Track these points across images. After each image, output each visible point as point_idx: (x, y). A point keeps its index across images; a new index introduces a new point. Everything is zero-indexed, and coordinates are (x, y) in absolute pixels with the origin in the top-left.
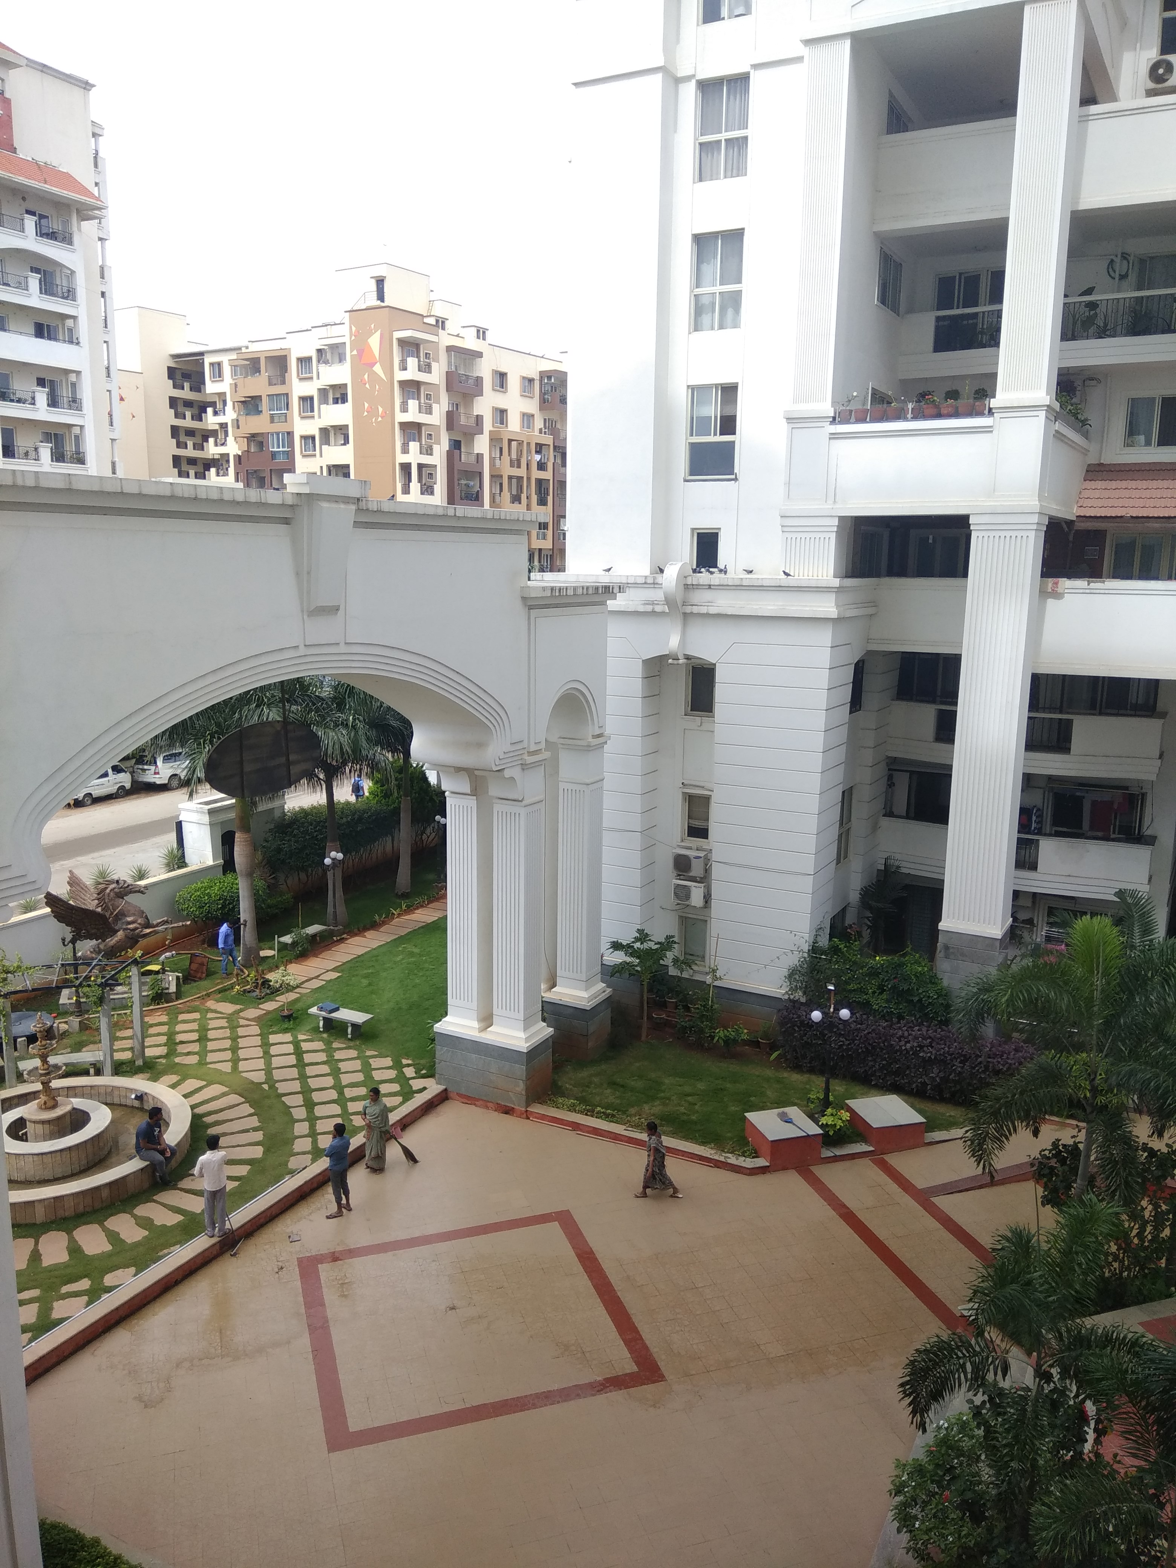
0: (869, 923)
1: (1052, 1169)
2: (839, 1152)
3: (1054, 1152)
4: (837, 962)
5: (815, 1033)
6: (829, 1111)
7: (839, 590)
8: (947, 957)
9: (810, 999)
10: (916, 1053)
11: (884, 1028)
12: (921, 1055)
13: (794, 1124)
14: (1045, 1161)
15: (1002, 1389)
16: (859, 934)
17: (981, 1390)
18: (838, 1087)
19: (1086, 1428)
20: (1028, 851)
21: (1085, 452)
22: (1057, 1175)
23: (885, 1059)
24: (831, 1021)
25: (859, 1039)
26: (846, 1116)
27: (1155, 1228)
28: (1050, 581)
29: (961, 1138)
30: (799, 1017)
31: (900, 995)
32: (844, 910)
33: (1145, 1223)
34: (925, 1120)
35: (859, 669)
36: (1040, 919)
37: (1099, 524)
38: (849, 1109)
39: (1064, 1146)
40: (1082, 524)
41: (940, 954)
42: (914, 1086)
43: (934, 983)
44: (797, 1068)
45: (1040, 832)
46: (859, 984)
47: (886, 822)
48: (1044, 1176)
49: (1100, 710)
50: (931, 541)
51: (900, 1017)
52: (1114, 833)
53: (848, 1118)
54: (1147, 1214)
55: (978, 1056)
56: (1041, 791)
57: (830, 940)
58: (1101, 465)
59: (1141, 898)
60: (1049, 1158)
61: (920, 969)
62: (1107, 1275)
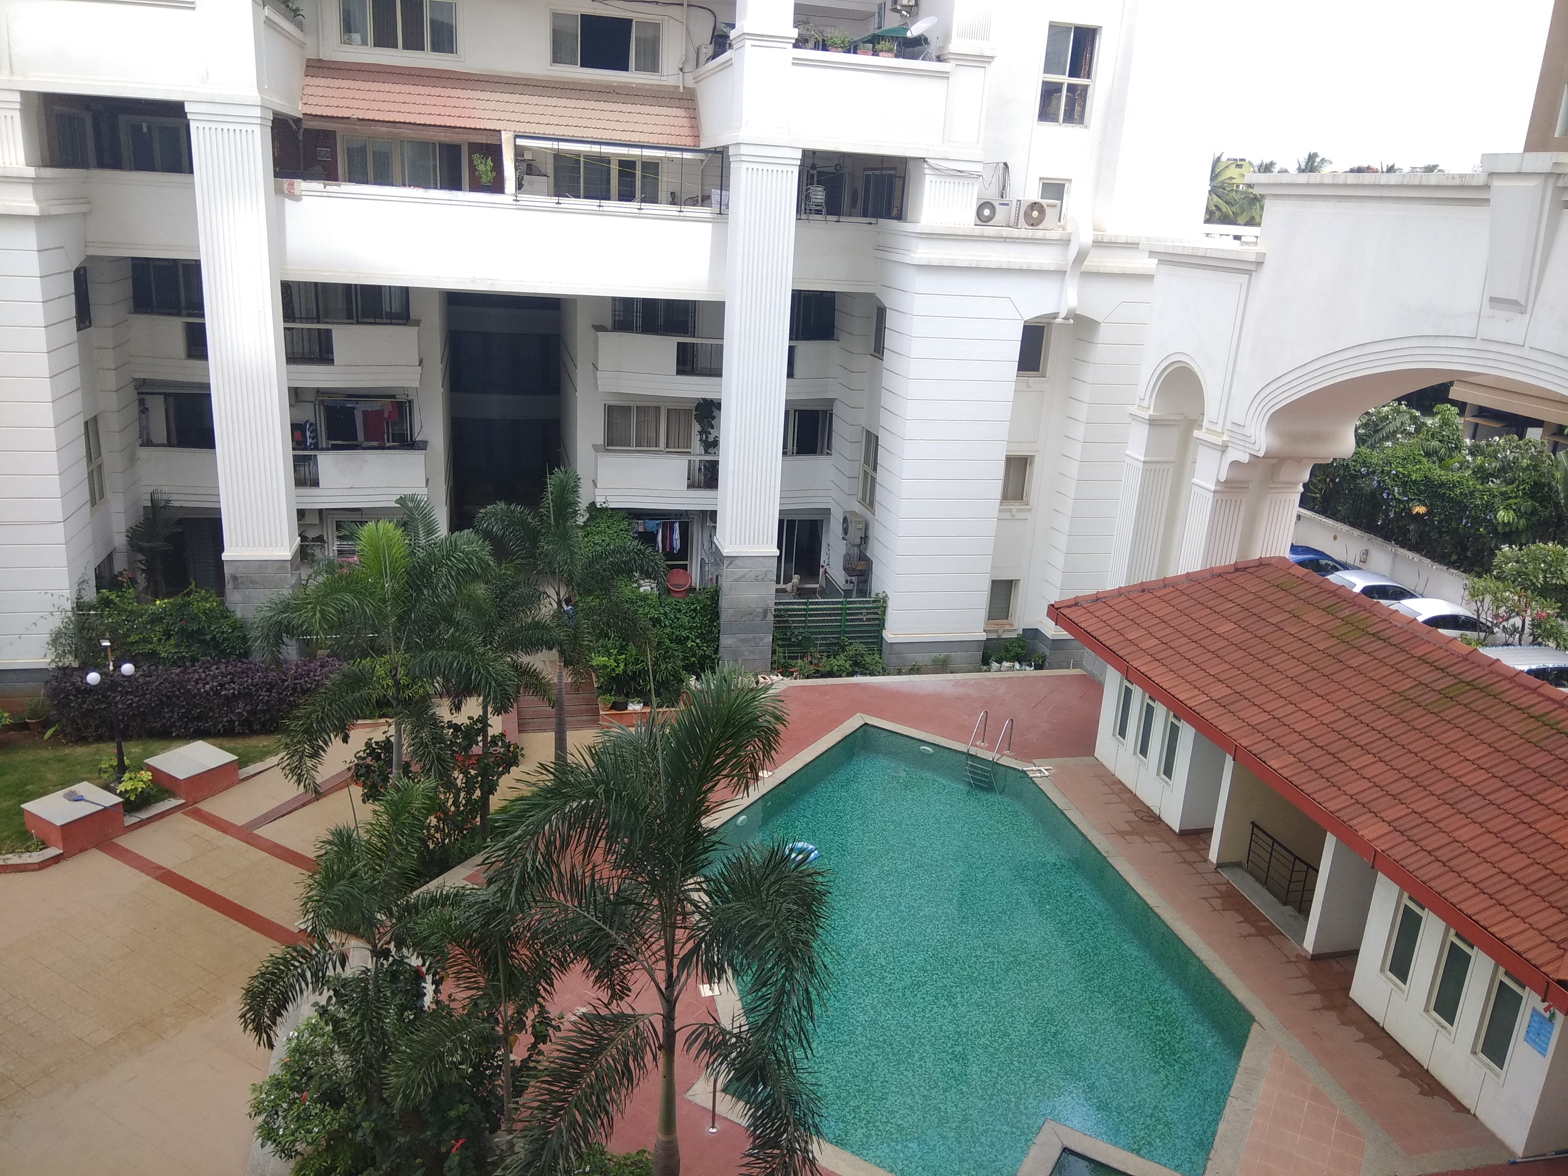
0: (143, 567)
1: (368, 767)
2: (144, 815)
3: (368, 751)
4: (110, 615)
5: (96, 697)
6: (127, 775)
7: (36, 182)
8: (236, 587)
9: (83, 662)
10: (217, 693)
11: (177, 675)
12: (223, 693)
13: (86, 801)
14: (361, 762)
15: (345, 979)
16: (133, 582)
17: (326, 987)
18: (133, 749)
19: (423, 984)
20: (307, 468)
21: (302, 45)
22: (374, 772)
23: (183, 707)
24: (111, 683)
25: (151, 693)
26: (147, 775)
27: (468, 793)
28: (286, 182)
29: (278, 765)
30: (73, 684)
31: (189, 636)
32: (110, 558)
33: (459, 790)
34: (236, 758)
35: (81, 278)
36: (330, 534)
37: (330, 124)
38: (150, 768)
39: (377, 743)
40: (310, 123)
41: (229, 586)
42: (220, 726)
43: (226, 617)
44: (81, 739)
45: (316, 447)
46: (141, 633)
47: (144, 453)
48: (361, 776)
49: (357, 320)
50: (145, 130)
51: (194, 660)
52: (388, 441)
53: (150, 778)
54: (459, 782)
55: (283, 681)
56: (311, 405)
57: (98, 592)
58: (320, 60)
59: (420, 501)
60: (364, 758)
61: (208, 605)
62: (431, 846)
